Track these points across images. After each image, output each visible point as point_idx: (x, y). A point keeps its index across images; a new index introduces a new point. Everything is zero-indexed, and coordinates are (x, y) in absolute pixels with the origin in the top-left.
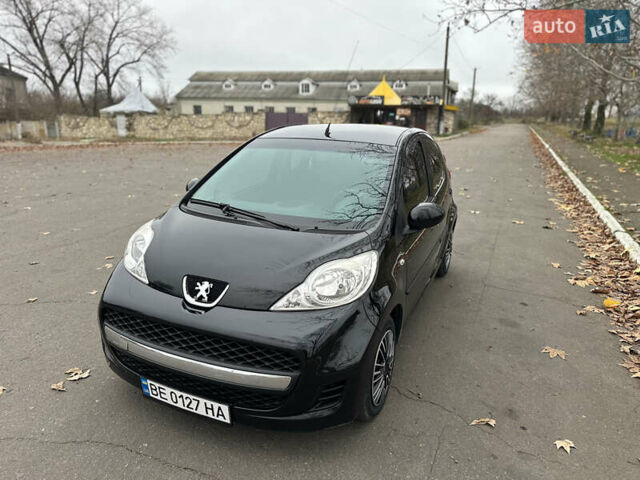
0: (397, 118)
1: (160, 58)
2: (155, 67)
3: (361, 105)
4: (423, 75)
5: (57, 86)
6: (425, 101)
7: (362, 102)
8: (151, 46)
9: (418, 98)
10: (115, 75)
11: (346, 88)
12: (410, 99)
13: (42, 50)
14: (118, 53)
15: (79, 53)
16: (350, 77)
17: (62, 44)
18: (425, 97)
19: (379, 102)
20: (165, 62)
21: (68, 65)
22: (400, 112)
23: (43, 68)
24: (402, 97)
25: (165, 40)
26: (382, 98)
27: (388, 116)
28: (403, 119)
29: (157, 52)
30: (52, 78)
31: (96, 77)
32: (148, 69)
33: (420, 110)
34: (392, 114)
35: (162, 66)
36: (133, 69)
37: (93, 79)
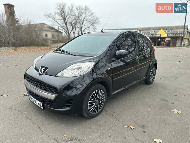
0: (166, 41)
1: (95, 26)
2: (94, 29)
3: (153, 37)
4: (177, 28)
5: (69, 34)
6: (176, 35)
7: (153, 36)
8: (93, 23)
9: (174, 34)
10: (83, 31)
11: (150, 32)
12: (171, 35)
13: (66, 25)
14: (85, 25)
15: (75, 26)
16: (151, 29)
17: (71, 23)
18: (176, 34)
19: (160, 36)
20: (96, 27)
21: (72, 29)
22: (166, 39)
23: (66, 30)
24: (168, 34)
25: (97, 21)
26: (161, 34)
27: (162, 40)
28: (168, 41)
29: (94, 24)
30: (68, 32)
31: (79, 32)
32: (92, 29)
33: (174, 38)
34: (164, 40)
35: (96, 28)
36: (88, 29)
37: (78, 32)
